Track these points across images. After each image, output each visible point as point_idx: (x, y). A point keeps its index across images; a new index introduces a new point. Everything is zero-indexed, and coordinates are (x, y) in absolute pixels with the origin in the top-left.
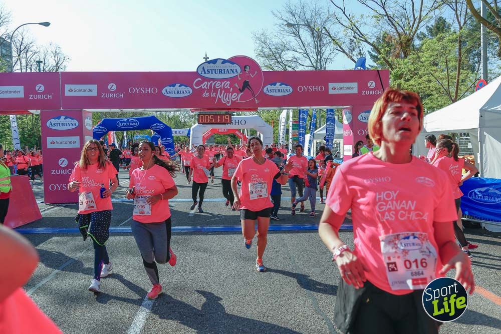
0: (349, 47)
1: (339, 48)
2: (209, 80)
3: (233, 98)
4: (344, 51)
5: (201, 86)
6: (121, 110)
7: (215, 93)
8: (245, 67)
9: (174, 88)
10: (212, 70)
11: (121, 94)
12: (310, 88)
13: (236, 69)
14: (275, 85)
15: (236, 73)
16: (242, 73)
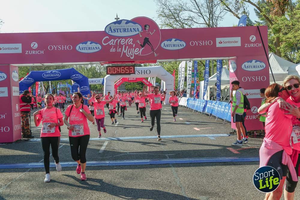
0: (235, 7)
1: (226, 8)
2: (115, 37)
3: (136, 53)
4: (231, 11)
5: (108, 43)
6: (43, 64)
7: (120, 49)
8: (145, 26)
9: (87, 45)
10: (117, 29)
11: (42, 51)
12: (200, 43)
13: (138, 28)
14: (171, 41)
15: (138, 31)
16: (142, 31)
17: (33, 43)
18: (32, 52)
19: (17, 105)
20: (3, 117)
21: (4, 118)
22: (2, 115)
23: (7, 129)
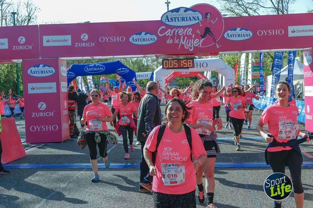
2: (172, 27)
3: (196, 44)
5: (165, 34)
6: (93, 57)
7: (178, 40)
8: (206, 14)
9: (140, 36)
10: (175, 18)
11: (93, 43)
12: (270, 32)
13: (198, 17)
14: (235, 30)
15: (198, 20)
16: (203, 20)
17: (83, 34)
18: (82, 44)
19: (65, 101)
20: (51, 115)
21: (53, 115)
22: (50, 113)
23: (55, 128)
